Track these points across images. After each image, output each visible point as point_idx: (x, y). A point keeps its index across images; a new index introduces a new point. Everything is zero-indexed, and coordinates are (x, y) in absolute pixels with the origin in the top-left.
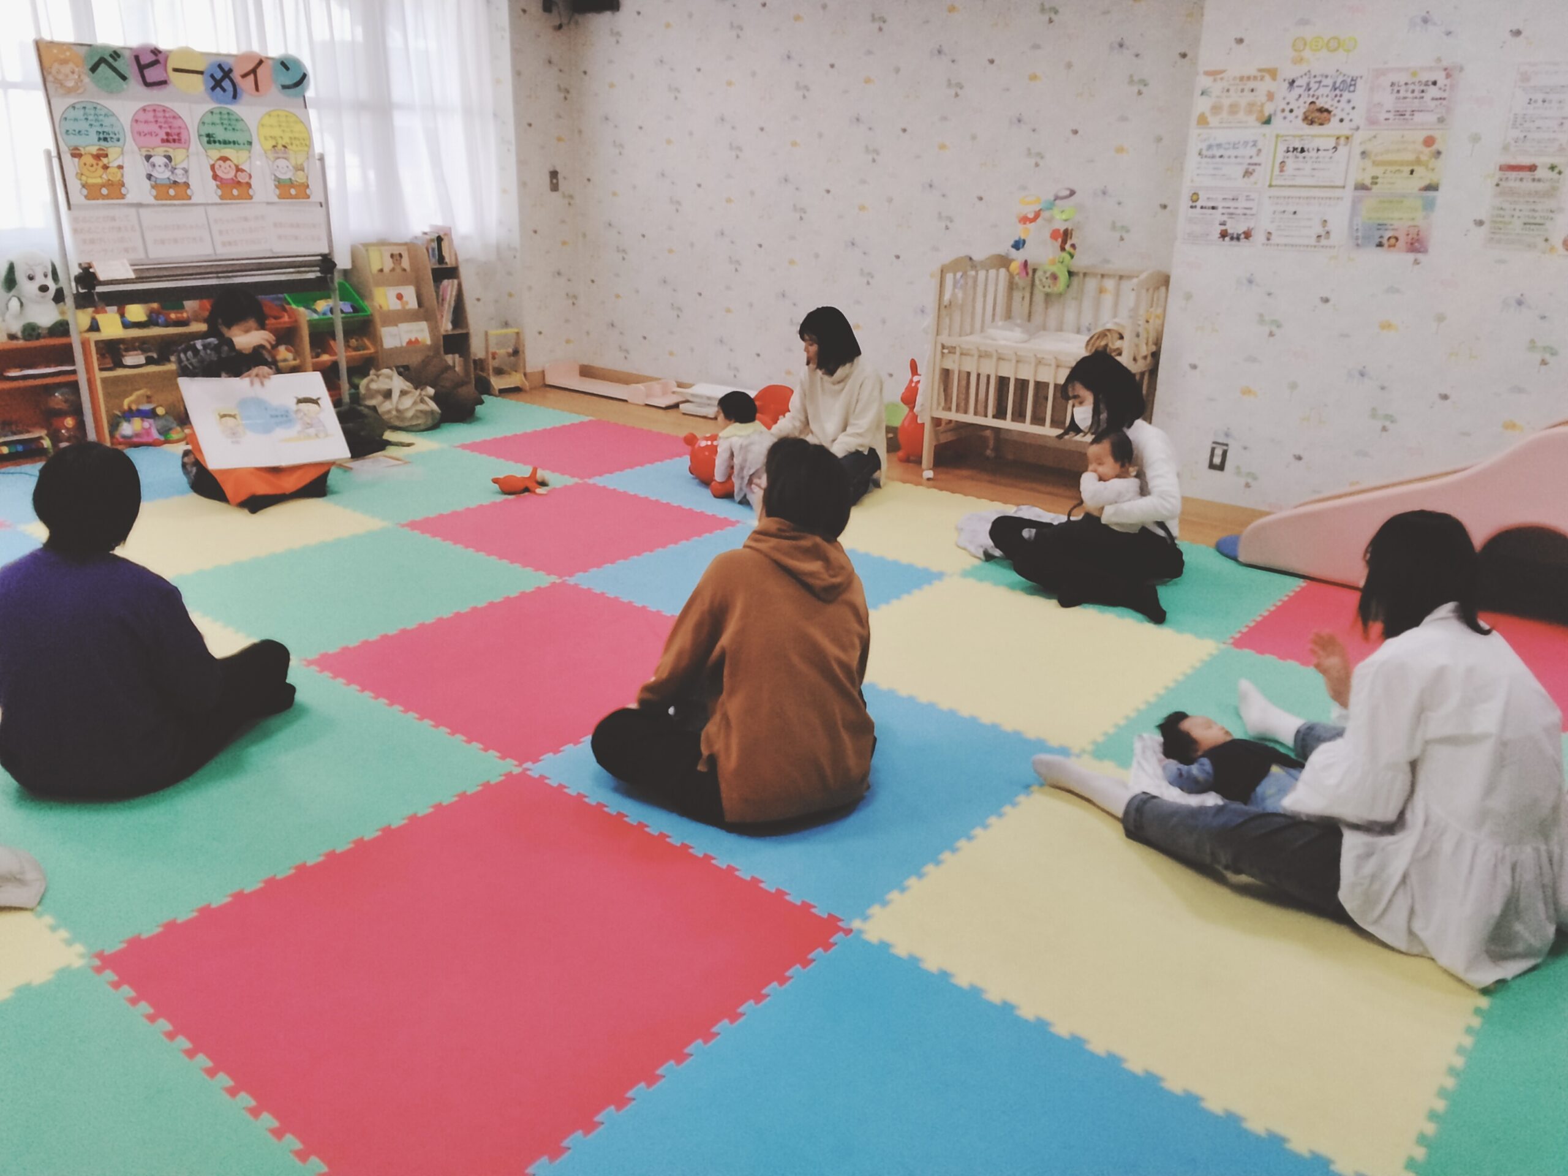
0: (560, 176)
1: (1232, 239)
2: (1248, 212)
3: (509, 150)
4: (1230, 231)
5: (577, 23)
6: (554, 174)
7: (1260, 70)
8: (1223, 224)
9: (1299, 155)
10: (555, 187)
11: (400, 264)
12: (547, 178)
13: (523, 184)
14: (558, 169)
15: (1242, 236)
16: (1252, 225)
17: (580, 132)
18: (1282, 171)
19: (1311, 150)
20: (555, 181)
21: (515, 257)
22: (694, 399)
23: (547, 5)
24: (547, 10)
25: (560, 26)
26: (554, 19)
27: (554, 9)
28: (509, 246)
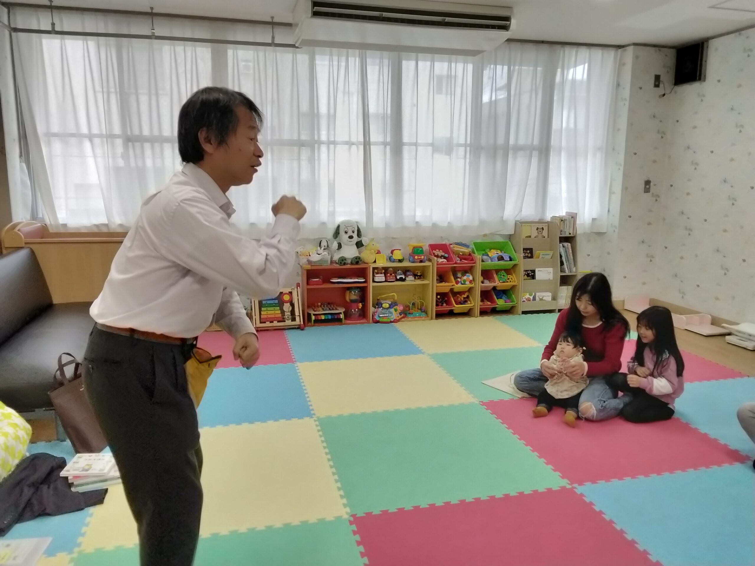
0: (652, 184)
3: (619, 169)
5: (676, 92)
6: (648, 183)
10: (647, 190)
11: (542, 233)
12: (642, 185)
13: (625, 188)
14: (651, 179)
17: (670, 157)
20: (648, 187)
21: (614, 231)
22: (738, 334)
23: (657, 83)
24: (657, 85)
25: (664, 95)
26: (660, 90)
27: (661, 85)
28: (612, 224)
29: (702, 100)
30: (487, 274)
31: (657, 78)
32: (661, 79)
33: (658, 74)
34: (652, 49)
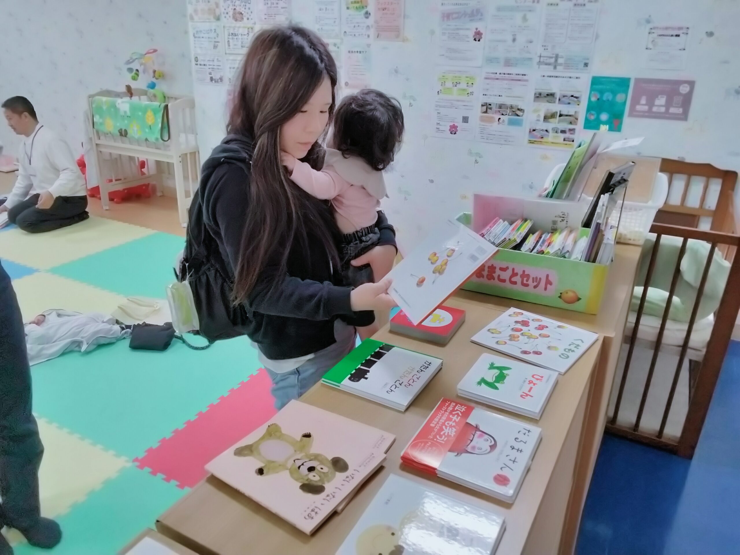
1: (215, 82)
4: (214, 78)
8: (210, 74)
9: (234, 37)
15: (219, 80)
16: (222, 74)
18: (228, 45)
19: (238, 35)
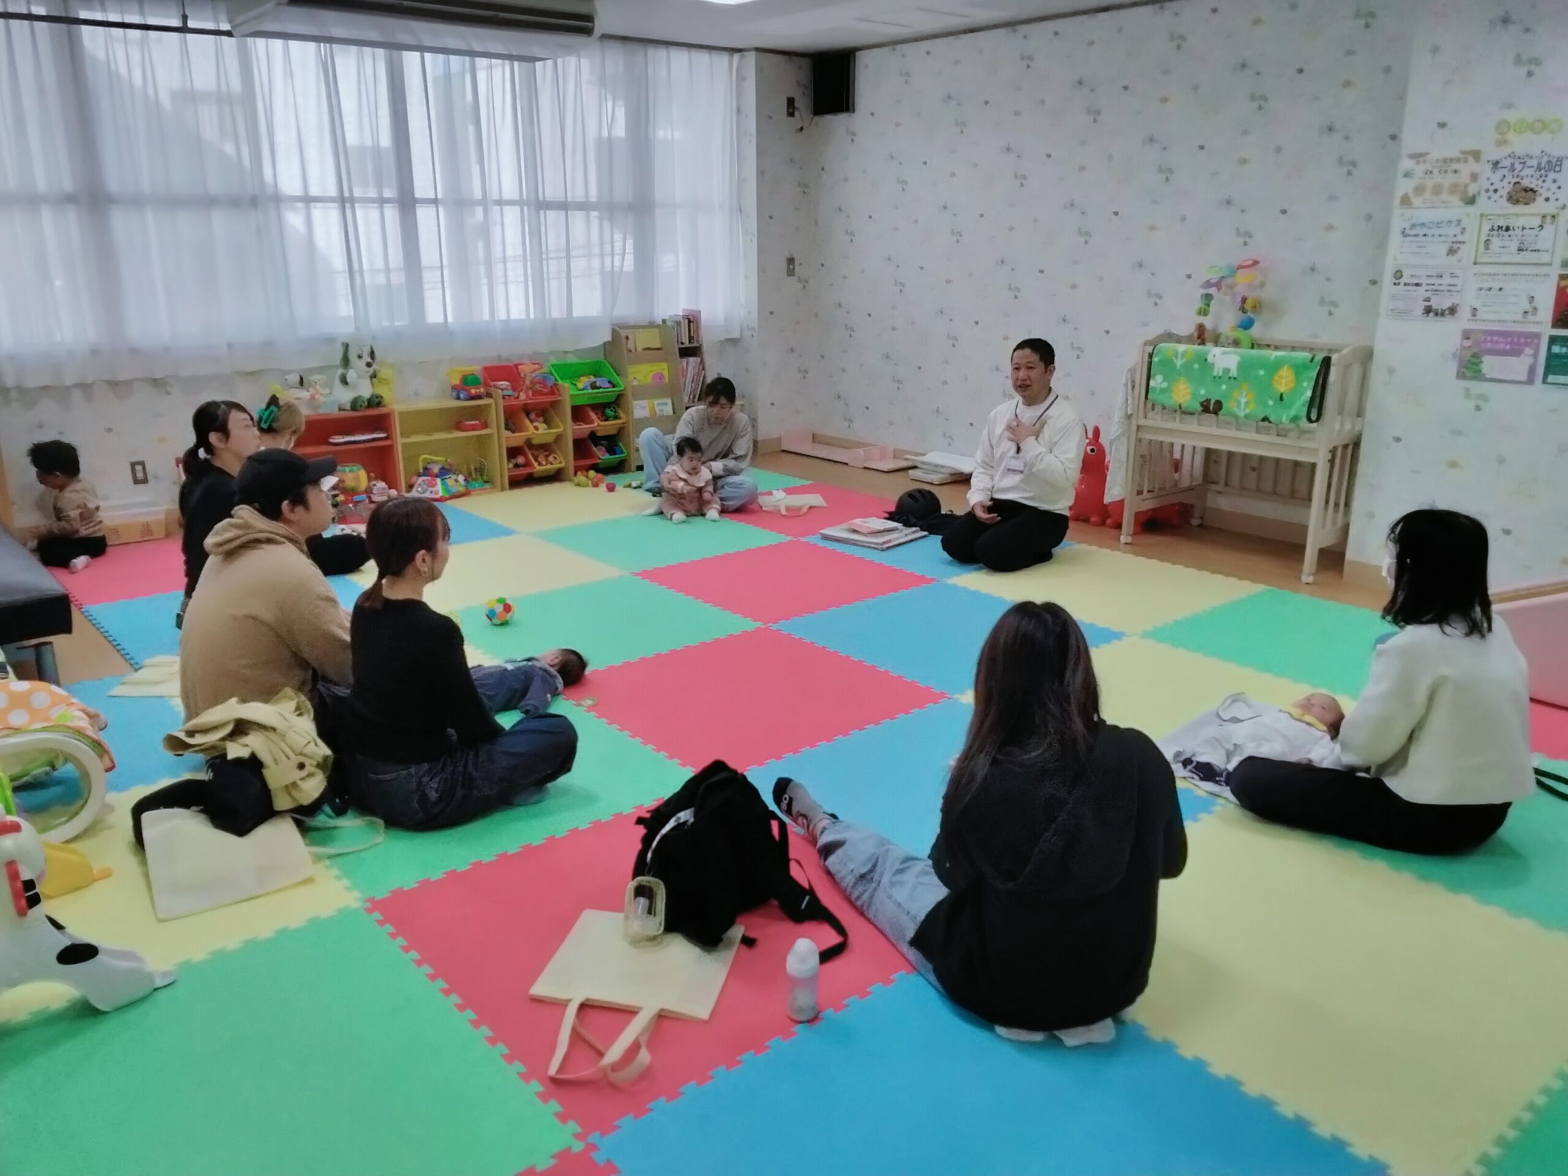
0: (796, 262)
1: (1436, 314)
2: (1451, 288)
3: (750, 240)
4: (1434, 307)
5: (817, 125)
6: (791, 261)
7: (1463, 152)
8: (1428, 300)
9: (1504, 233)
10: (791, 273)
12: (784, 266)
13: (762, 270)
14: (795, 256)
15: (1447, 312)
16: (1456, 301)
17: (816, 222)
18: (1487, 248)
19: (1516, 228)
20: (791, 267)
21: (753, 336)
22: (924, 467)
23: (791, 110)
24: (791, 114)
25: (802, 129)
26: (796, 121)
27: (797, 113)
28: (748, 326)
29: (853, 140)
30: (578, 413)
31: (791, 102)
32: (797, 105)
33: (792, 96)
34: (780, 57)
